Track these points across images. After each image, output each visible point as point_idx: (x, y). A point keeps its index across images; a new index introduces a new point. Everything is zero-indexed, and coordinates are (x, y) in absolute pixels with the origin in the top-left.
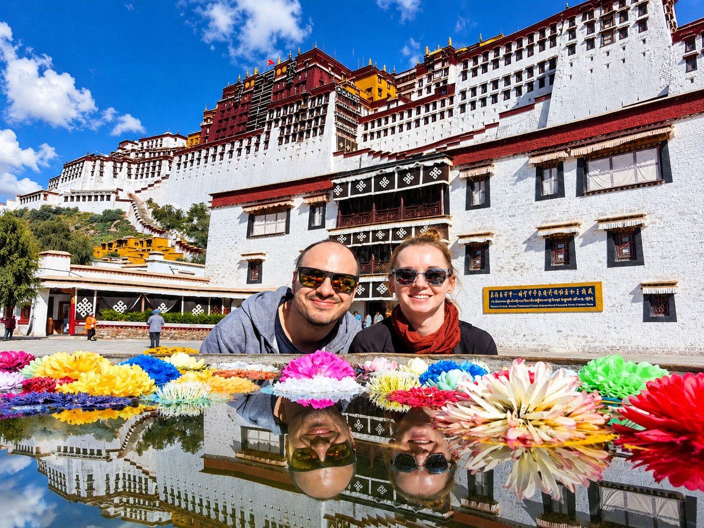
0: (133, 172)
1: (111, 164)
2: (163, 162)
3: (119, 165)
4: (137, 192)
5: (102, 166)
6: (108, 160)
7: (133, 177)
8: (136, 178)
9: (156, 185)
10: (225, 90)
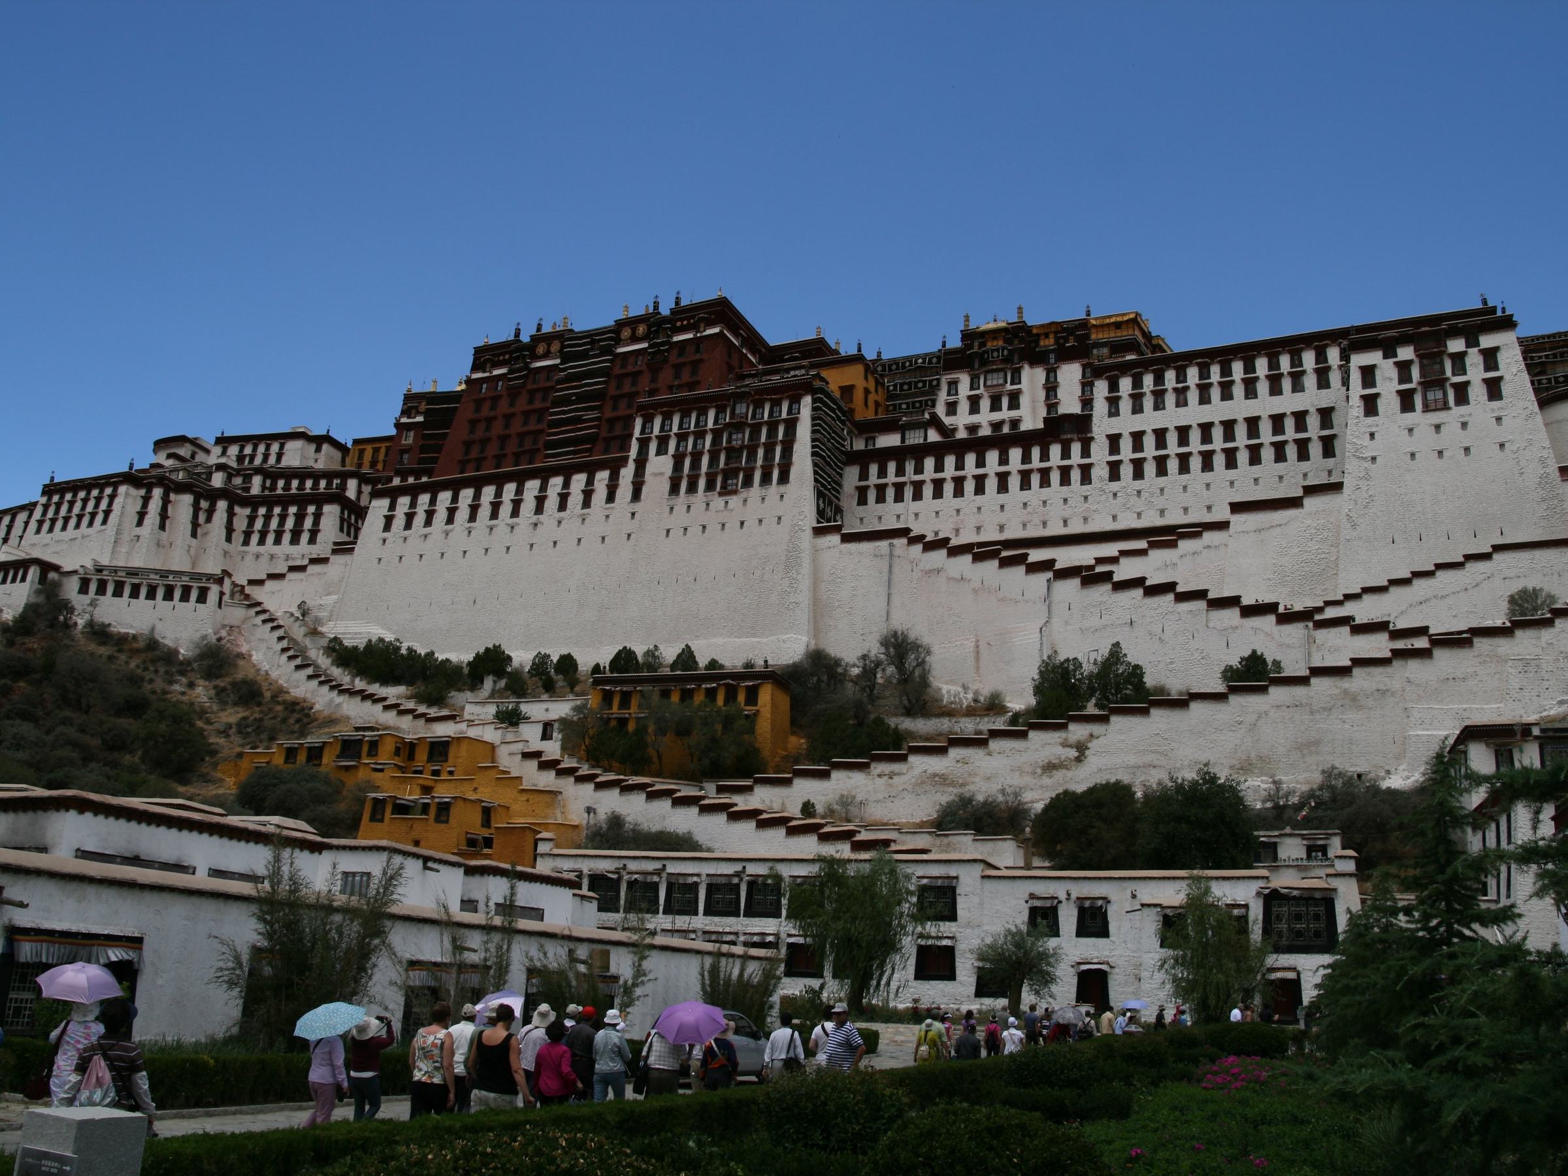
0: (240, 524)
1: (187, 499)
2: (327, 508)
3: (204, 504)
4: (252, 582)
5: (166, 502)
6: (181, 488)
7: (238, 537)
8: (246, 542)
9: (312, 569)
10: (479, 351)
